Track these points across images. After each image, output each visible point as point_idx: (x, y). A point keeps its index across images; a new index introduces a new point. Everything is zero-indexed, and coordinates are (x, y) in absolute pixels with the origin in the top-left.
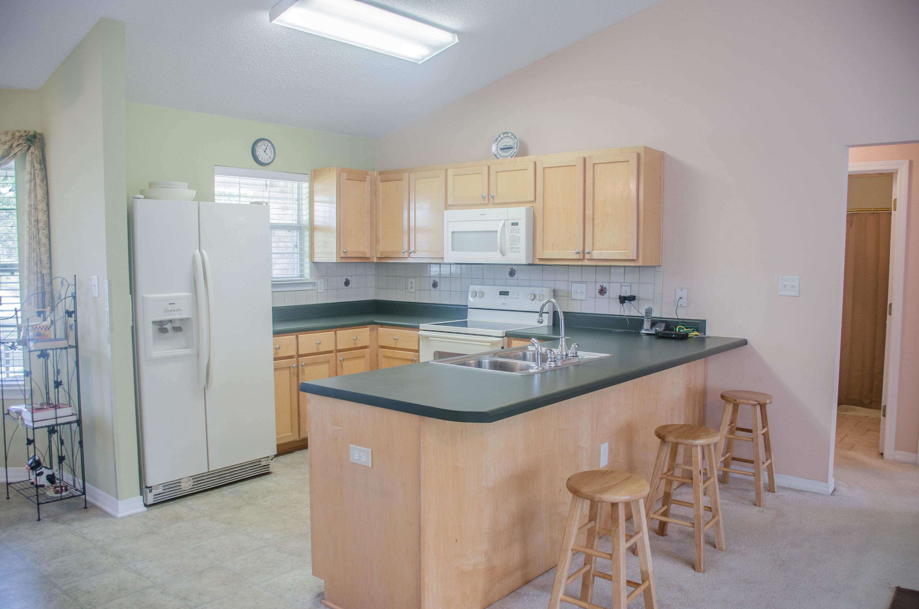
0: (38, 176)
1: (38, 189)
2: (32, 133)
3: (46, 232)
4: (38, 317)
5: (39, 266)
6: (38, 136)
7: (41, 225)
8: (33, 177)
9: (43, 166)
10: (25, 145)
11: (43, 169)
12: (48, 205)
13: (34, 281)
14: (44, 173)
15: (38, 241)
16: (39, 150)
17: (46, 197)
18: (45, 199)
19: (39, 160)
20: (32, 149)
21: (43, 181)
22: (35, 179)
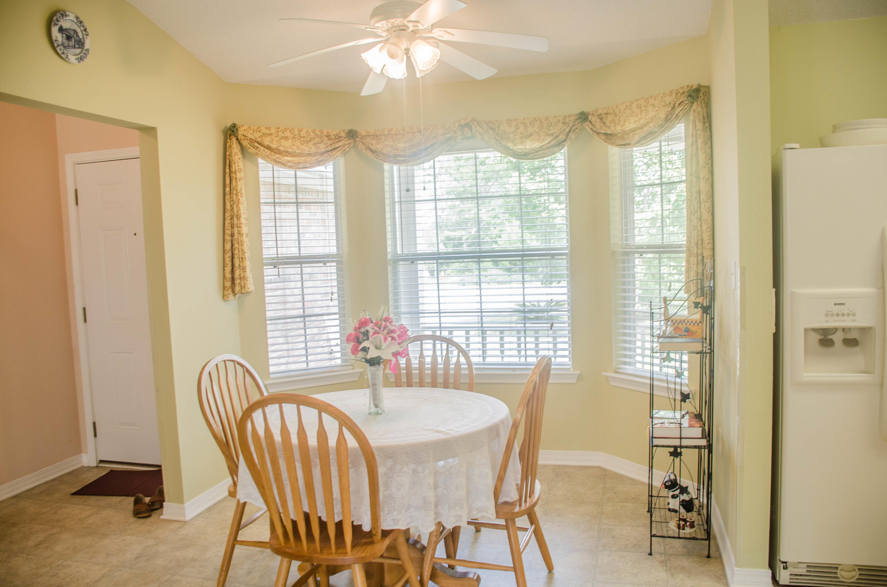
0: (699, 138)
1: (700, 152)
2: (695, 87)
3: (709, 204)
4: (695, 308)
5: (700, 247)
6: (703, 90)
7: (703, 196)
8: (694, 139)
9: (707, 124)
10: (687, 102)
11: (707, 128)
12: (712, 173)
13: (693, 265)
14: (709, 133)
15: (699, 216)
16: (703, 105)
17: (710, 162)
18: (708, 164)
19: (701, 117)
20: (695, 105)
21: (707, 143)
22: (697, 141)
